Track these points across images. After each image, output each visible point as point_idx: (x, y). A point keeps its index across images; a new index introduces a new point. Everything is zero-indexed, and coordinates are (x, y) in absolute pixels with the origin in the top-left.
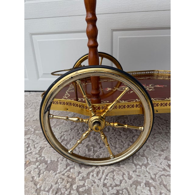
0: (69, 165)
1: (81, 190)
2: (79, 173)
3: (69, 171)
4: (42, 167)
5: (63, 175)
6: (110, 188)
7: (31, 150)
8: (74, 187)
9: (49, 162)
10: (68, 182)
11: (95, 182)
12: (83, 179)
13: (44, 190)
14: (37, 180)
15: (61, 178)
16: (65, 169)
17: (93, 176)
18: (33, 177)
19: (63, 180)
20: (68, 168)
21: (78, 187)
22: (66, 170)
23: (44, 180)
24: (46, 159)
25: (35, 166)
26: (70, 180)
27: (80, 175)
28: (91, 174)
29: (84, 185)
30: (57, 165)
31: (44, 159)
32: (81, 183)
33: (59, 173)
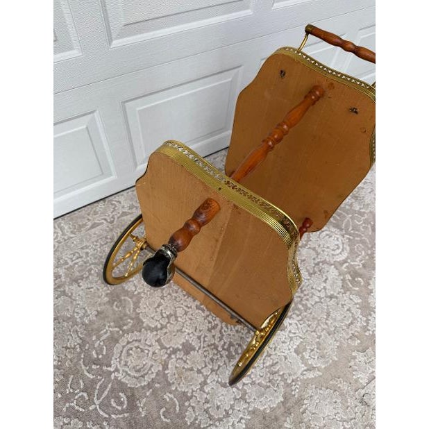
0: (200, 336)
1: (225, 347)
2: (214, 336)
3: (204, 341)
4: (180, 354)
5: (204, 347)
6: (242, 331)
7: (149, 351)
8: (220, 349)
9: (181, 347)
10: (212, 349)
11: (230, 335)
12: (221, 339)
13: (202, 368)
14: (189, 367)
15: (205, 351)
16: (200, 342)
17: (225, 331)
18: (184, 368)
19: (208, 351)
20: (202, 339)
21: (223, 347)
22: (202, 343)
23: (194, 363)
24: (176, 347)
25: (175, 359)
26: (213, 347)
27: (216, 337)
28: (223, 331)
29: (225, 343)
30: (191, 344)
31: (173, 348)
32: (222, 343)
33: (199, 349)
